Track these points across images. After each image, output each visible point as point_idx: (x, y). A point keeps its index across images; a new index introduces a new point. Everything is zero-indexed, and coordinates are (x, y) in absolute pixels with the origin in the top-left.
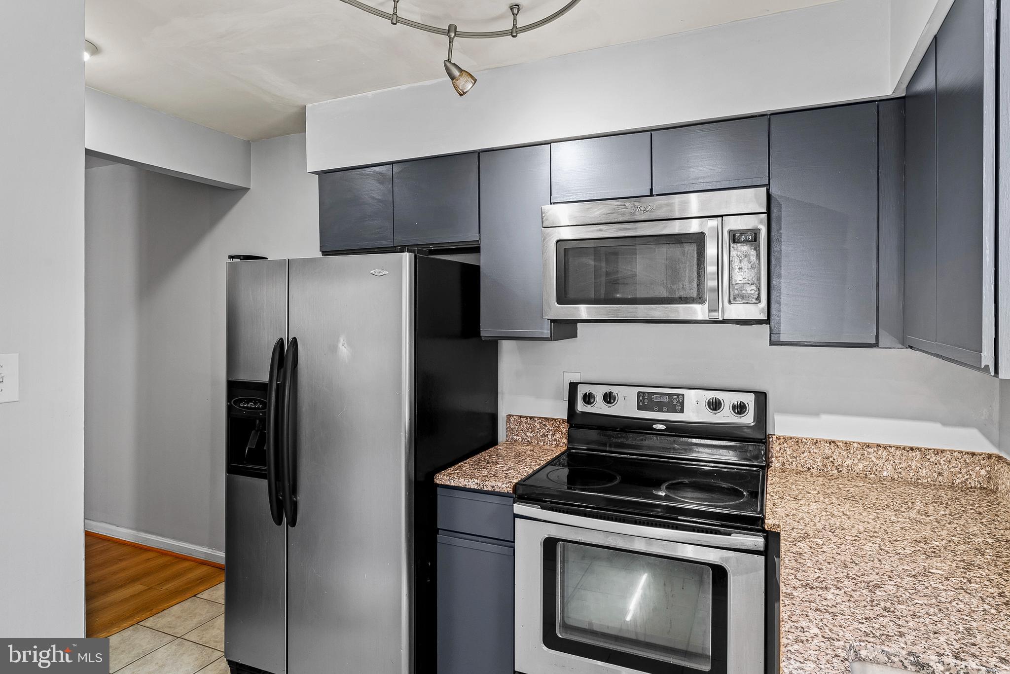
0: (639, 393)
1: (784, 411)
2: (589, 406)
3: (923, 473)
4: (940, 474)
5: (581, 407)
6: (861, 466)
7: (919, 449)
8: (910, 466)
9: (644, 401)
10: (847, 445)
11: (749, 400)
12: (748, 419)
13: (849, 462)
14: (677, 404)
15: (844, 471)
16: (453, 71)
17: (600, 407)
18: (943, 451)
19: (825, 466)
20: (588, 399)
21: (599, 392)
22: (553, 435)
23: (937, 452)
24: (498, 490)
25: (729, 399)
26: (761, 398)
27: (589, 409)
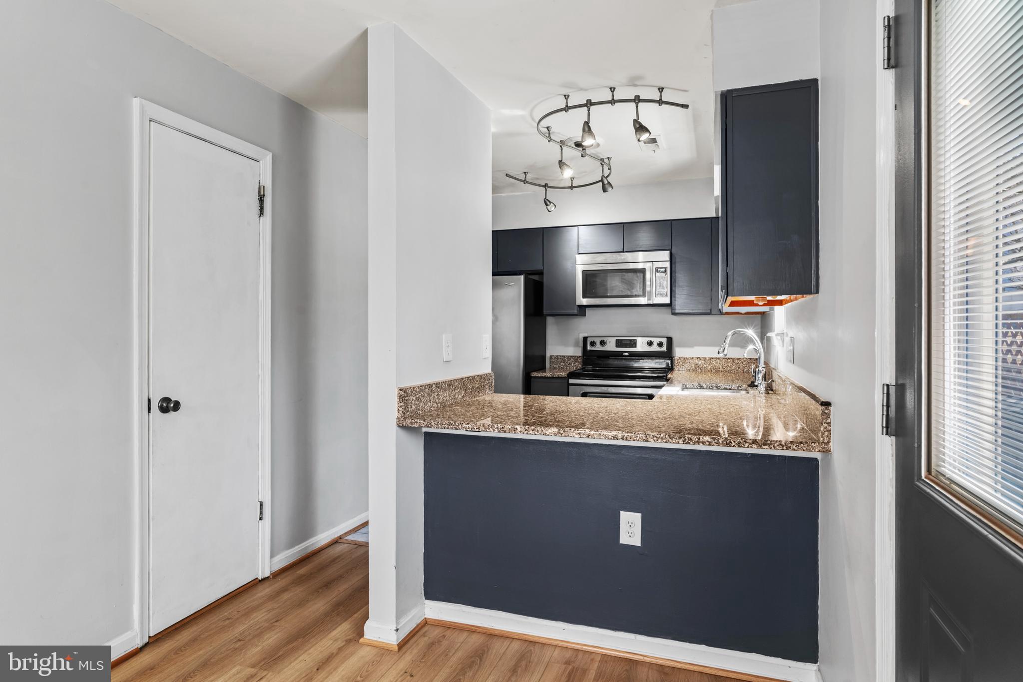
0: (616, 340)
1: (680, 346)
2: (593, 347)
3: (733, 368)
4: (739, 368)
5: (589, 348)
6: (710, 367)
7: (732, 358)
8: (728, 365)
9: (619, 343)
10: (705, 359)
11: (664, 340)
12: (664, 349)
13: (705, 366)
14: (633, 344)
15: (703, 370)
16: (547, 202)
17: (598, 347)
18: (740, 359)
19: (696, 368)
20: (593, 344)
21: (598, 341)
22: (574, 364)
23: (738, 359)
24: (560, 376)
25: (656, 341)
26: (670, 340)
27: (593, 349)
